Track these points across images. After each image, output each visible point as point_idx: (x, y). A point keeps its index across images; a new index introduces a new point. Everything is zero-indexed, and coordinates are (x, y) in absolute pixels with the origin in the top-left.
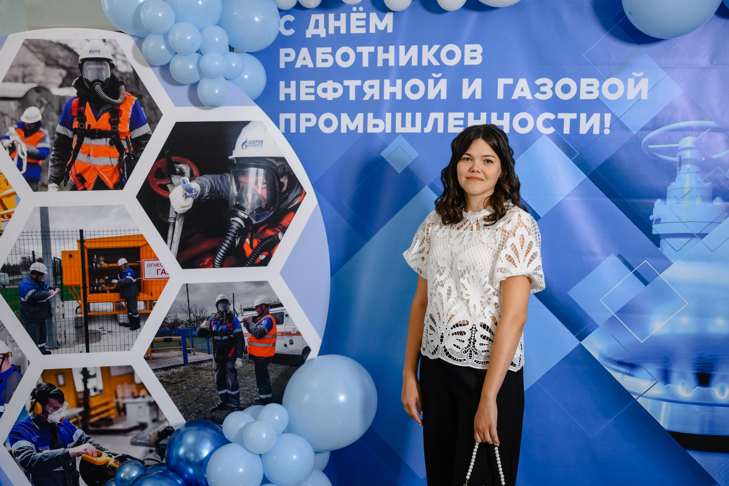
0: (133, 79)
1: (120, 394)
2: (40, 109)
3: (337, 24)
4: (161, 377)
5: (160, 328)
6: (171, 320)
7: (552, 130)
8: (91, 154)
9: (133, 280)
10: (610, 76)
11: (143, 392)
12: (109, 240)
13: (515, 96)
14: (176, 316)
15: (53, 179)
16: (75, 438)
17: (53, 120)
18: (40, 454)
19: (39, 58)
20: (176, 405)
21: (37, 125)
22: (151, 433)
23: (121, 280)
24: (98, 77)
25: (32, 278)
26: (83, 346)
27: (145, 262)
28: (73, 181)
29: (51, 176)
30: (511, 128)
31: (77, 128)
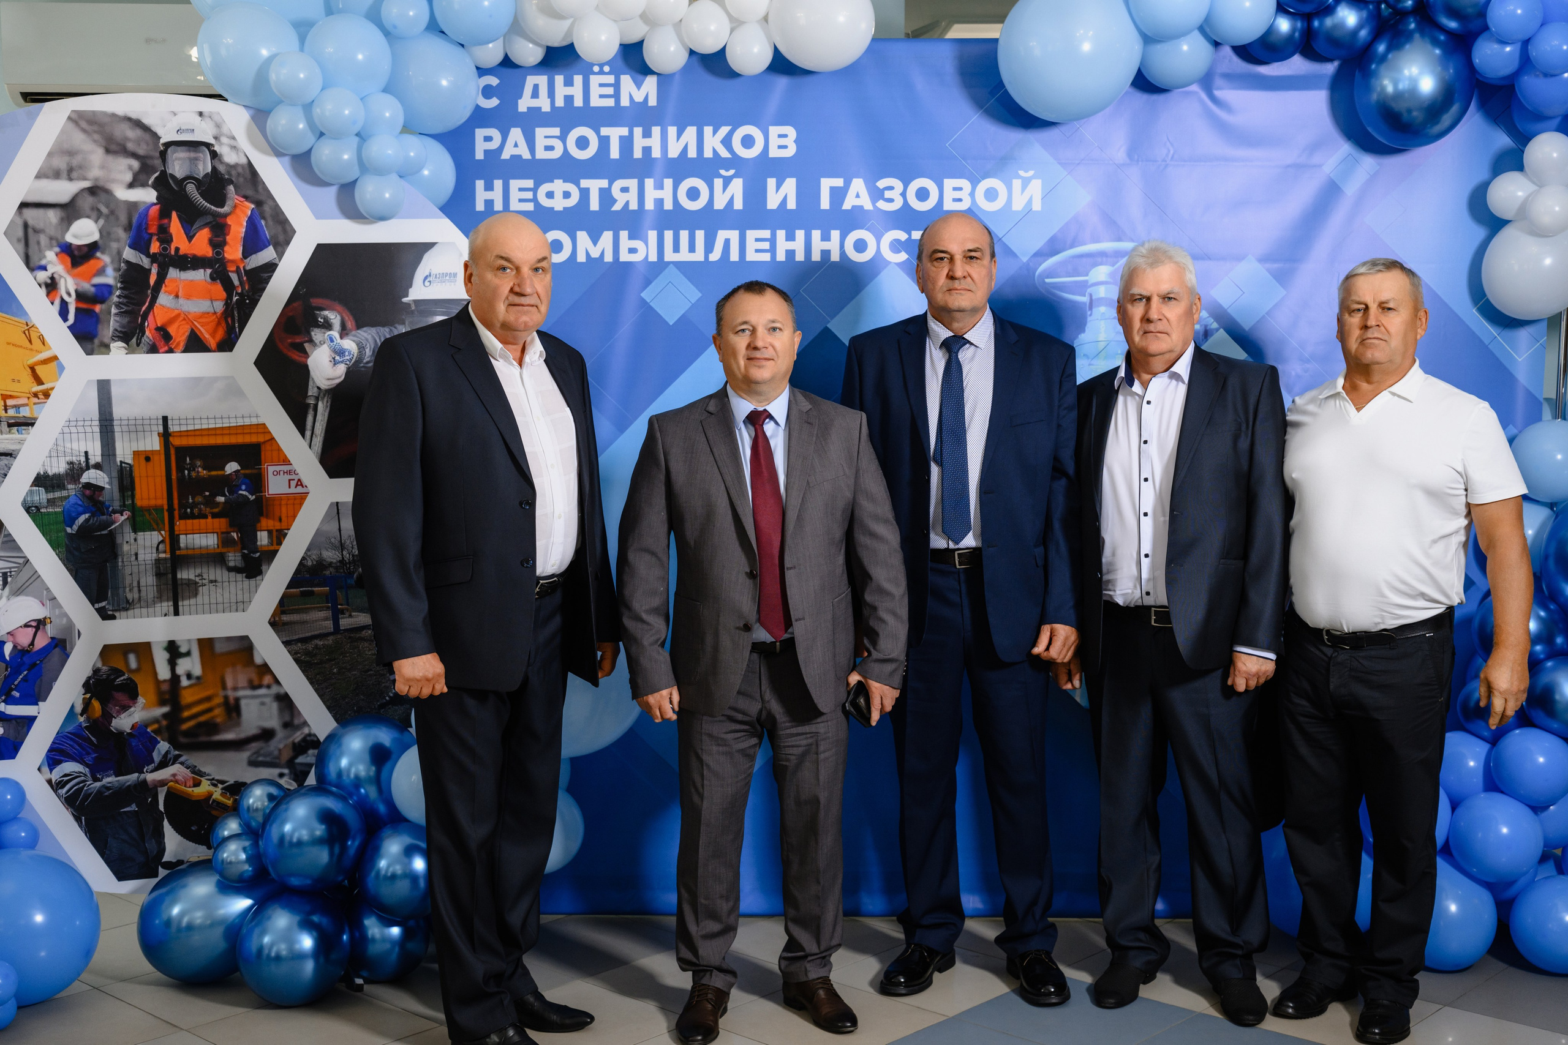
0: (248, 175)
1: (230, 683)
2: (96, 222)
3: (569, 91)
4: (296, 653)
5: (293, 575)
6: (312, 561)
7: (903, 256)
8: (180, 294)
9: (250, 497)
10: (986, 176)
11: (267, 679)
12: (210, 432)
13: (847, 205)
14: (321, 554)
15: (118, 334)
16: (157, 757)
17: (118, 240)
18: (98, 784)
19: (95, 141)
20: (321, 699)
21: (93, 247)
22: (281, 746)
23: (231, 497)
24: (191, 172)
25: (84, 495)
26: (167, 606)
27: (269, 467)
28: (151, 338)
29: (116, 330)
30: (843, 253)
31: (157, 253)
